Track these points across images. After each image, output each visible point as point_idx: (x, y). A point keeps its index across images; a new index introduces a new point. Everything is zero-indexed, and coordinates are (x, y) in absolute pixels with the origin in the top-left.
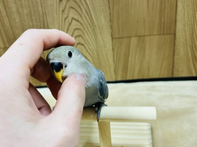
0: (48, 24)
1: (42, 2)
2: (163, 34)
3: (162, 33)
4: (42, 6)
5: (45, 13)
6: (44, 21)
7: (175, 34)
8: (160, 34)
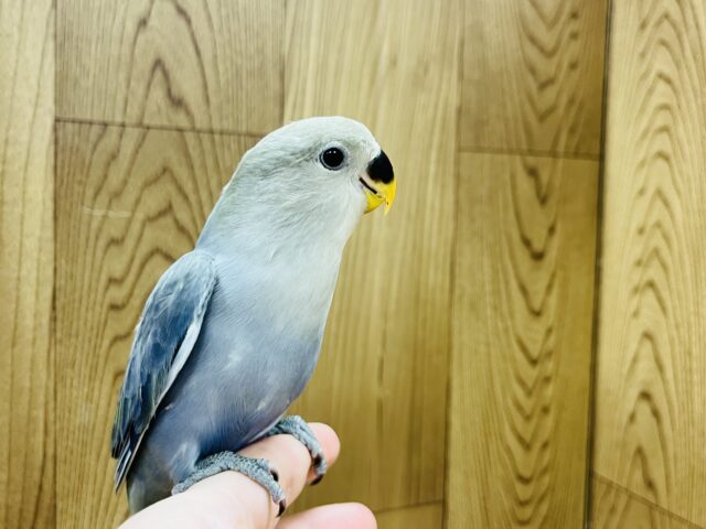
0: (55, 495)
1: (51, 417)
2: (418, 505)
3: (413, 501)
4: (46, 432)
5: (55, 457)
6: (41, 488)
7: (444, 503)
8: (408, 507)
